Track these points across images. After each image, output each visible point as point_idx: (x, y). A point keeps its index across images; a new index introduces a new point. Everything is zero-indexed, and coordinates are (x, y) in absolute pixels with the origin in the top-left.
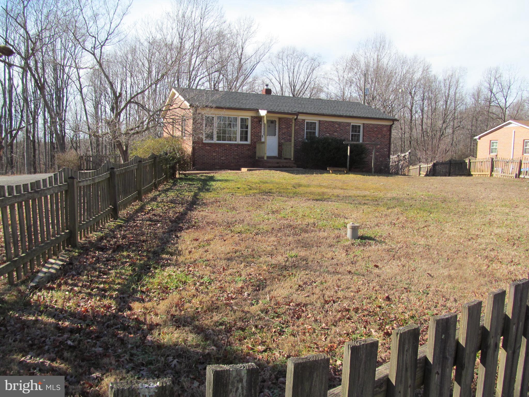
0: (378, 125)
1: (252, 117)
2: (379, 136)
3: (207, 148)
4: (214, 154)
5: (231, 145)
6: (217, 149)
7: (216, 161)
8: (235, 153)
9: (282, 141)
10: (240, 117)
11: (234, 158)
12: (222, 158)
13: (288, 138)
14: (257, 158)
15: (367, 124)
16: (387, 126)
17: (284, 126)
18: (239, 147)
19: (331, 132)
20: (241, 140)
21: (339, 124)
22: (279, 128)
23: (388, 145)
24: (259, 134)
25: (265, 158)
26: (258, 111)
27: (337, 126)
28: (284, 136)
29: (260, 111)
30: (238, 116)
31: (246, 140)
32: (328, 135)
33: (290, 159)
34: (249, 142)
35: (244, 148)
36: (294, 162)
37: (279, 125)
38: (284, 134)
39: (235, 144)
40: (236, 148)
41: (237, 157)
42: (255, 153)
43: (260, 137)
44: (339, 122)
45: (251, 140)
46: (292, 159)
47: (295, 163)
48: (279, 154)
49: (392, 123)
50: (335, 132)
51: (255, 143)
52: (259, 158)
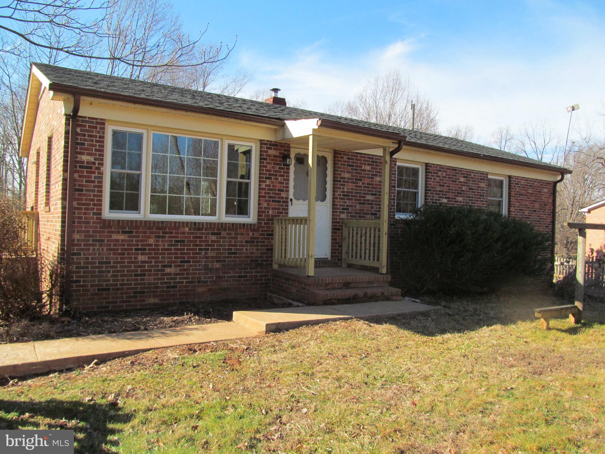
0: (535, 180)
1: (262, 142)
2: (537, 206)
3: (115, 237)
4: (141, 258)
5: (197, 226)
6: (151, 241)
7: (149, 279)
8: (210, 254)
9: (343, 216)
10: (227, 142)
11: (206, 268)
12: (168, 270)
13: (358, 207)
14: (275, 267)
15: (517, 178)
16: (548, 183)
17: (347, 175)
18: (224, 234)
19: (451, 195)
20: (228, 211)
21: (467, 174)
22: (335, 180)
23: (550, 226)
24: (283, 195)
25: (311, 271)
26: (284, 125)
27: (462, 180)
28: (348, 202)
29: (288, 123)
30: (222, 136)
31: (243, 210)
32: (445, 201)
33: (376, 270)
34: (251, 218)
35: (239, 238)
36: (389, 278)
37: (334, 171)
38: (346, 195)
39: (210, 225)
40: (214, 238)
41: (218, 265)
42: (271, 250)
43: (286, 202)
44: (467, 171)
45: (260, 213)
46: (384, 271)
47: (392, 284)
48: (334, 251)
49: (559, 178)
50: (460, 193)
51: (271, 220)
52: (280, 266)
